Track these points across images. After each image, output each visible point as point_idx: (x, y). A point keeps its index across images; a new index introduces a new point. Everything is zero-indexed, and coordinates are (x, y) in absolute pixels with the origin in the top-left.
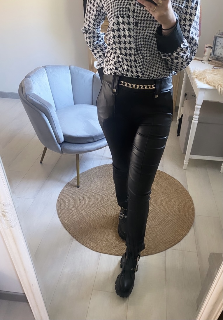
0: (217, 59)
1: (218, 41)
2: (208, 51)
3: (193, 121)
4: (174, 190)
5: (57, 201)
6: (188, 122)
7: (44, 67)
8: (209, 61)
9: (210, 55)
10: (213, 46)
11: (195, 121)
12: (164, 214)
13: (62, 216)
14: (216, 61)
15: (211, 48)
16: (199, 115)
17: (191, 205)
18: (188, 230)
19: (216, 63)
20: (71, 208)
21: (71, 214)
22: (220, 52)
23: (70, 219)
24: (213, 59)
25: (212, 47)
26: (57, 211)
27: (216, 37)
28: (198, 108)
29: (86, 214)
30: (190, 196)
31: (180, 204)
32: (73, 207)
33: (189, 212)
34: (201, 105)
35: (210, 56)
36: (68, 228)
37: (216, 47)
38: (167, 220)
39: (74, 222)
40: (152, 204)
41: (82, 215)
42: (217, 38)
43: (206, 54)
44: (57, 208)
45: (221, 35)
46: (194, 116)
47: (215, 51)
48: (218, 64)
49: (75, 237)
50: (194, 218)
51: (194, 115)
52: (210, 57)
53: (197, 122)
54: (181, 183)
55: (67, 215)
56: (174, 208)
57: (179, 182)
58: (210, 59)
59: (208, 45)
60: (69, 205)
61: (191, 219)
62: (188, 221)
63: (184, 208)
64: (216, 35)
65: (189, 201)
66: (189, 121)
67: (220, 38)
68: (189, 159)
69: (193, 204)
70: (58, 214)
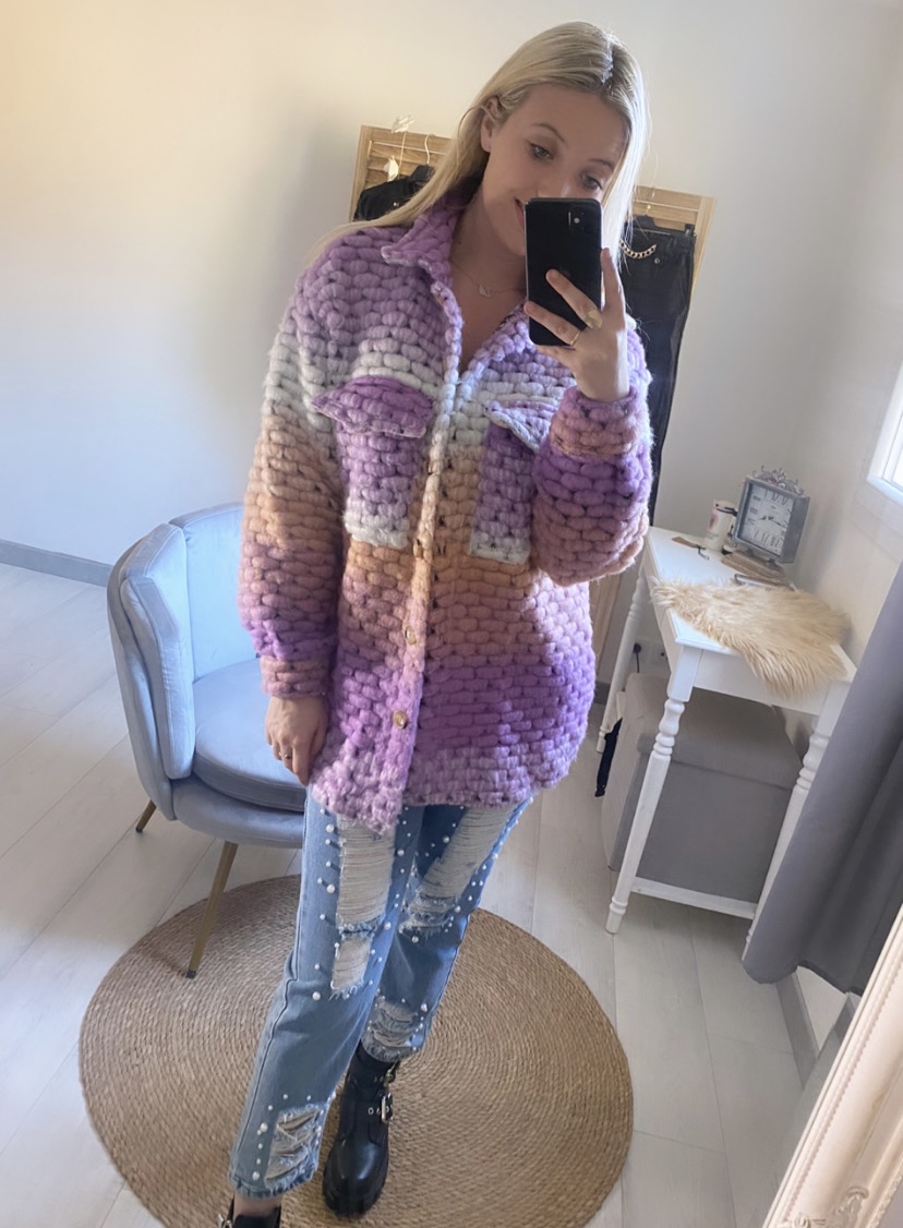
0: (750, 553)
1: (755, 498)
2: (724, 522)
3: (653, 753)
4: (561, 1014)
5: (89, 1007)
6: (638, 755)
8: (725, 552)
9: (730, 535)
10: (740, 508)
11: (661, 755)
12: (511, 1118)
13: (97, 1076)
14: (748, 560)
15: (735, 514)
16: (676, 737)
17: (621, 1089)
18: (600, 1198)
19: (744, 563)
20: (138, 1044)
21: (136, 1069)
22: (761, 534)
23: (125, 1091)
24: (738, 551)
25: (737, 510)
26: (81, 1050)
27: (751, 486)
28: (672, 712)
29: (197, 1078)
30: (622, 1051)
31: (580, 1082)
32: (148, 1039)
33: (610, 1119)
34: (685, 703)
35: (729, 539)
36: (112, 1132)
37: (750, 515)
38: (519, 1145)
39: (139, 1110)
40: (471, 1067)
41: (179, 1082)
42: (755, 486)
43: (715, 529)
44: (82, 1035)
45: (767, 480)
46: (657, 738)
47: (745, 526)
48: (754, 569)
49: (133, 1180)
50: (628, 1149)
51: (659, 732)
52: (727, 543)
53: (669, 758)
54: (590, 988)
55: (117, 1075)
56: (555, 1096)
57: (583, 983)
58: (727, 548)
59: (723, 504)
60: (134, 1029)
61: (618, 1148)
62: (602, 1157)
63: (593, 1099)
64: (751, 478)
65: (614, 1071)
66: (639, 749)
67: (763, 491)
68: (632, 894)
69: (628, 1085)
70: (82, 1066)
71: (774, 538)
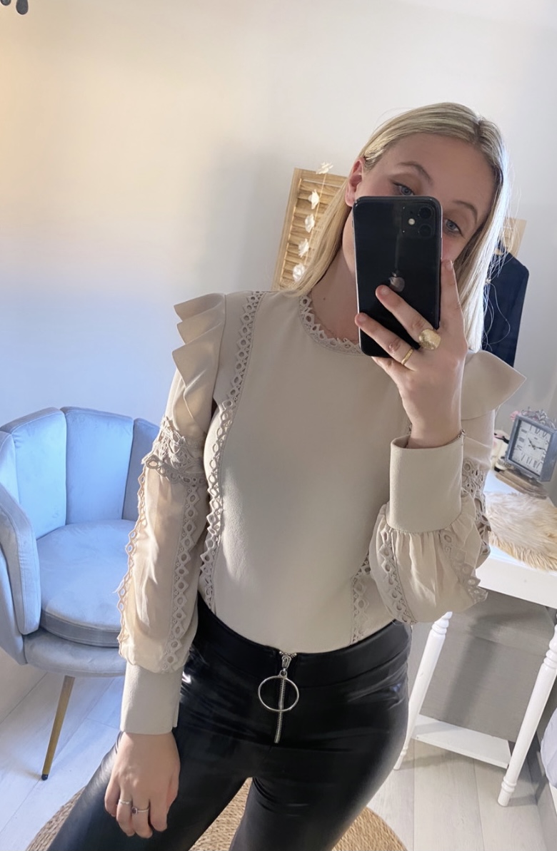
0: (519, 471)
1: (523, 431)
3: (432, 633)
7: (65, 410)
8: (497, 470)
9: (504, 457)
10: (511, 438)
11: (438, 634)
14: (517, 477)
15: (506, 441)
19: (513, 479)
22: (526, 457)
24: (509, 470)
25: (508, 438)
27: (520, 421)
35: (502, 460)
37: (518, 442)
42: (523, 423)
45: (532, 417)
47: (515, 451)
52: (500, 463)
53: (443, 638)
58: (500, 467)
59: (501, 433)
64: (520, 415)
67: (530, 425)
71: (536, 462)
